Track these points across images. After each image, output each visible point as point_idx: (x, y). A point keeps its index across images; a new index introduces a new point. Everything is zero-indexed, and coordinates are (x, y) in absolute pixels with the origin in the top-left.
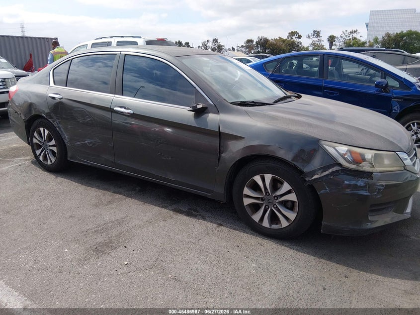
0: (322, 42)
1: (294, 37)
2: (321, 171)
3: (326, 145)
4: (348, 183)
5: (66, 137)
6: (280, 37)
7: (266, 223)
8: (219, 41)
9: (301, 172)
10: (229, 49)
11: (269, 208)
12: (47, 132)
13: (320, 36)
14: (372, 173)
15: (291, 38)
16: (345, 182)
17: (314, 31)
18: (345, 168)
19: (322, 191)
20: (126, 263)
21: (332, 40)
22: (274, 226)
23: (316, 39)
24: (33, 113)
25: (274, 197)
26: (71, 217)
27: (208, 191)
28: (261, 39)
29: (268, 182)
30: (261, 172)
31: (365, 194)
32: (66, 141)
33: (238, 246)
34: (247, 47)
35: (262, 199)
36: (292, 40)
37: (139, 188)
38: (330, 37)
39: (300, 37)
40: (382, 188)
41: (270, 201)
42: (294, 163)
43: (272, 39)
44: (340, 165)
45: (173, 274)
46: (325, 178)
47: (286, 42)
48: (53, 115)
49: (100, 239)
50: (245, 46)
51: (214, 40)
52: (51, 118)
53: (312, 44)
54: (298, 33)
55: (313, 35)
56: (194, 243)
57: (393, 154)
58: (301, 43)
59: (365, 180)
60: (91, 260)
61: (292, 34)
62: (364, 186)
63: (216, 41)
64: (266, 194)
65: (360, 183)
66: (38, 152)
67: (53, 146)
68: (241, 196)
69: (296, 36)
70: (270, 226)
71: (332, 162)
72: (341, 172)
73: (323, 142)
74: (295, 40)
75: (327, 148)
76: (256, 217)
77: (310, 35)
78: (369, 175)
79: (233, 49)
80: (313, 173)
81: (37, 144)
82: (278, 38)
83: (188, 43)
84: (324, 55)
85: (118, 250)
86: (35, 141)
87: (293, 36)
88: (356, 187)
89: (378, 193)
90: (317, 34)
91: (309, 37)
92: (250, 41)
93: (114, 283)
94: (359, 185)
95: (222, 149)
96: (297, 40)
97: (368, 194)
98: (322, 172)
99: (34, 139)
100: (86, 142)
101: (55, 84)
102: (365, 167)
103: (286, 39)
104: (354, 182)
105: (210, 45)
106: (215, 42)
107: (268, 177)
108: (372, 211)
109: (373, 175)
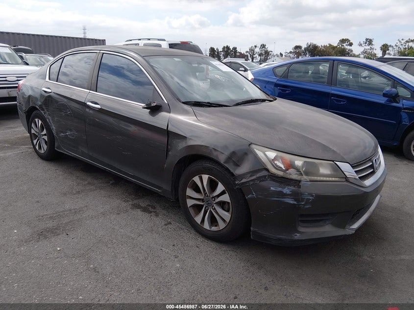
0: (374, 51)
1: (345, 45)
2: (249, 175)
3: (256, 149)
4: (274, 189)
5: (54, 127)
6: (330, 45)
7: (206, 226)
8: (266, 47)
9: (233, 175)
10: (277, 55)
11: (208, 210)
12: (40, 122)
13: (372, 45)
14: (300, 181)
15: (342, 45)
16: (272, 188)
17: (367, 39)
18: (272, 173)
19: (250, 196)
20: (58, 249)
21: (385, 48)
22: (214, 229)
23: (369, 47)
24: (31, 105)
25: (212, 198)
26: (38, 202)
27: (159, 188)
28: (310, 46)
29: (205, 183)
30: (200, 173)
31: (292, 202)
32: (54, 132)
33: (174, 245)
34: (295, 53)
35: (202, 200)
36: (343, 47)
37: (114, 181)
38: (384, 45)
39: (351, 44)
40: (311, 198)
41: (209, 202)
42: (226, 165)
43: (322, 46)
44: (267, 170)
45: (95, 265)
46: (251, 183)
47: (336, 49)
48: (44, 107)
49: (50, 224)
50: (293, 53)
51: (261, 45)
52: (43, 110)
53: (363, 52)
54: (350, 41)
55: (366, 43)
56: (133, 239)
57: (330, 164)
58: (352, 51)
59: (292, 188)
60: (31, 242)
61: (343, 41)
62: (290, 194)
63: (263, 46)
64: (205, 194)
65: (287, 190)
66: (35, 142)
67: (45, 135)
68: (185, 197)
69: (346, 43)
70: (210, 228)
71: (260, 167)
72: (268, 178)
73: (253, 146)
74: (346, 47)
75: (257, 152)
76: (198, 219)
77: (362, 42)
78: (297, 183)
79: (281, 55)
80: (243, 176)
81: (34, 134)
82: (328, 45)
83: (236, 48)
84: (334, 61)
85: (60, 236)
86: (33, 131)
87: (344, 43)
88: (281, 194)
89: (306, 204)
90: (369, 42)
91: (360, 45)
92: (297, 47)
93: (39, 265)
94: (285, 192)
95: (169, 147)
96: (349, 47)
97: (295, 203)
98: (251, 176)
99: (32, 129)
100: (67, 134)
101: (49, 79)
102: (293, 175)
103: (337, 47)
104: (279, 189)
105: (257, 50)
106: (263, 48)
107: (205, 177)
108: (303, 221)
109: (301, 184)
